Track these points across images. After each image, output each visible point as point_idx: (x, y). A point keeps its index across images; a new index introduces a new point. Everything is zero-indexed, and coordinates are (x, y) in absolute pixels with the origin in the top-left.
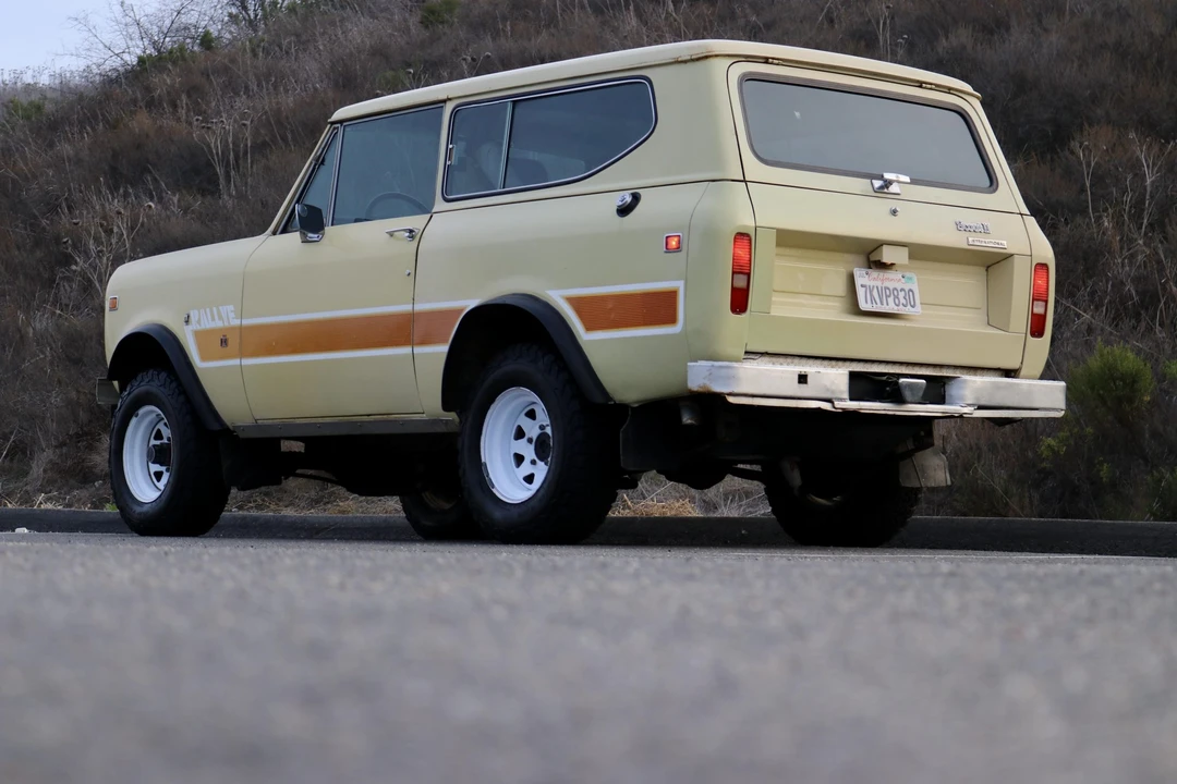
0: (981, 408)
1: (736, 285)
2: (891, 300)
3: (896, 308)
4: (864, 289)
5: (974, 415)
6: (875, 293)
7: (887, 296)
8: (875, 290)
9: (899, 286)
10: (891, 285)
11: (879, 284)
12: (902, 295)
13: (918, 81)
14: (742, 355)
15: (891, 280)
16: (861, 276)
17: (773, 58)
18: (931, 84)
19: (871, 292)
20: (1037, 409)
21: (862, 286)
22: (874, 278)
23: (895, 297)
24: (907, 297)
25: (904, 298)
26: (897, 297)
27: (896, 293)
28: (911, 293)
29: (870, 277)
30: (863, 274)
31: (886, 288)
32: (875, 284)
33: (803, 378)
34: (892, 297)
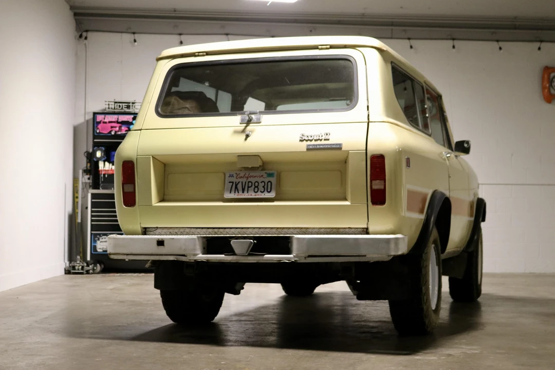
1: (126, 190)
2: (251, 190)
3: (254, 194)
4: (232, 184)
5: (306, 261)
6: (240, 187)
7: (248, 187)
8: (240, 184)
9: (259, 180)
10: (253, 180)
11: (244, 180)
12: (261, 185)
13: (316, 45)
14: (139, 229)
15: (256, 177)
16: (231, 176)
17: (200, 52)
18: (327, 45)
19: (236, 185)
20: (365, 256)
21: (230, 182)
22: (241, 177)
23: (255, 187)
24: (266, 187)
25: (264, 187)
26: (257, 187)
27: (257, 184)
28: (269, 183)
29: (238, 176)
30: (233, 175)
31: (249, 182)
32: (241, 180)
33: (160, 243)
34: (253, 187)
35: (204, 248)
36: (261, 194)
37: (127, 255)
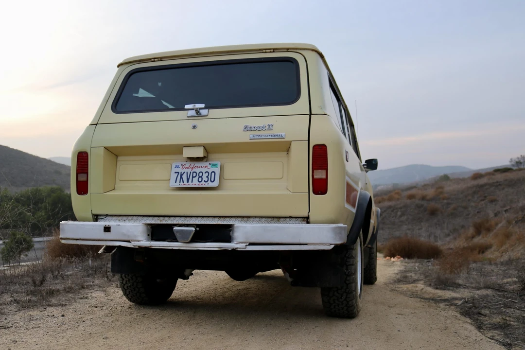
0: (251, 244)
1: (79, 179)
2: (195, 180)
3: (198, 183)
4: (177, 174)
5: (247, 249)
6: (184, 177)
7: (193, 177)
8: (186, 173)
9: (204, 170)
10: (198, 170)
11: (189, 170)
12: (205, 175)
13: (260, 50)
14: (91, 216)
15: (201, 167)
16: (177, 167)
17: (155, 58)
18: (270, 49)
19: (181, 175)
20: (306, 244)
21: (175, 173)
22: (187, 167)
23: (200, 177)
24: (209, 177)
25: (207, 177)
26: (201, 177)
27: (201, 175)
28: (213, 174)
29: (184, 167)
30: (179, 166)
31: (193, 172)
32: (186, 170)
33: (107, 229)
34: (198, 177)
35: (148, 235)
36: (205, 183)
37: (77, 240)
